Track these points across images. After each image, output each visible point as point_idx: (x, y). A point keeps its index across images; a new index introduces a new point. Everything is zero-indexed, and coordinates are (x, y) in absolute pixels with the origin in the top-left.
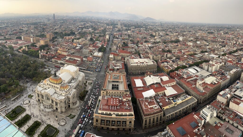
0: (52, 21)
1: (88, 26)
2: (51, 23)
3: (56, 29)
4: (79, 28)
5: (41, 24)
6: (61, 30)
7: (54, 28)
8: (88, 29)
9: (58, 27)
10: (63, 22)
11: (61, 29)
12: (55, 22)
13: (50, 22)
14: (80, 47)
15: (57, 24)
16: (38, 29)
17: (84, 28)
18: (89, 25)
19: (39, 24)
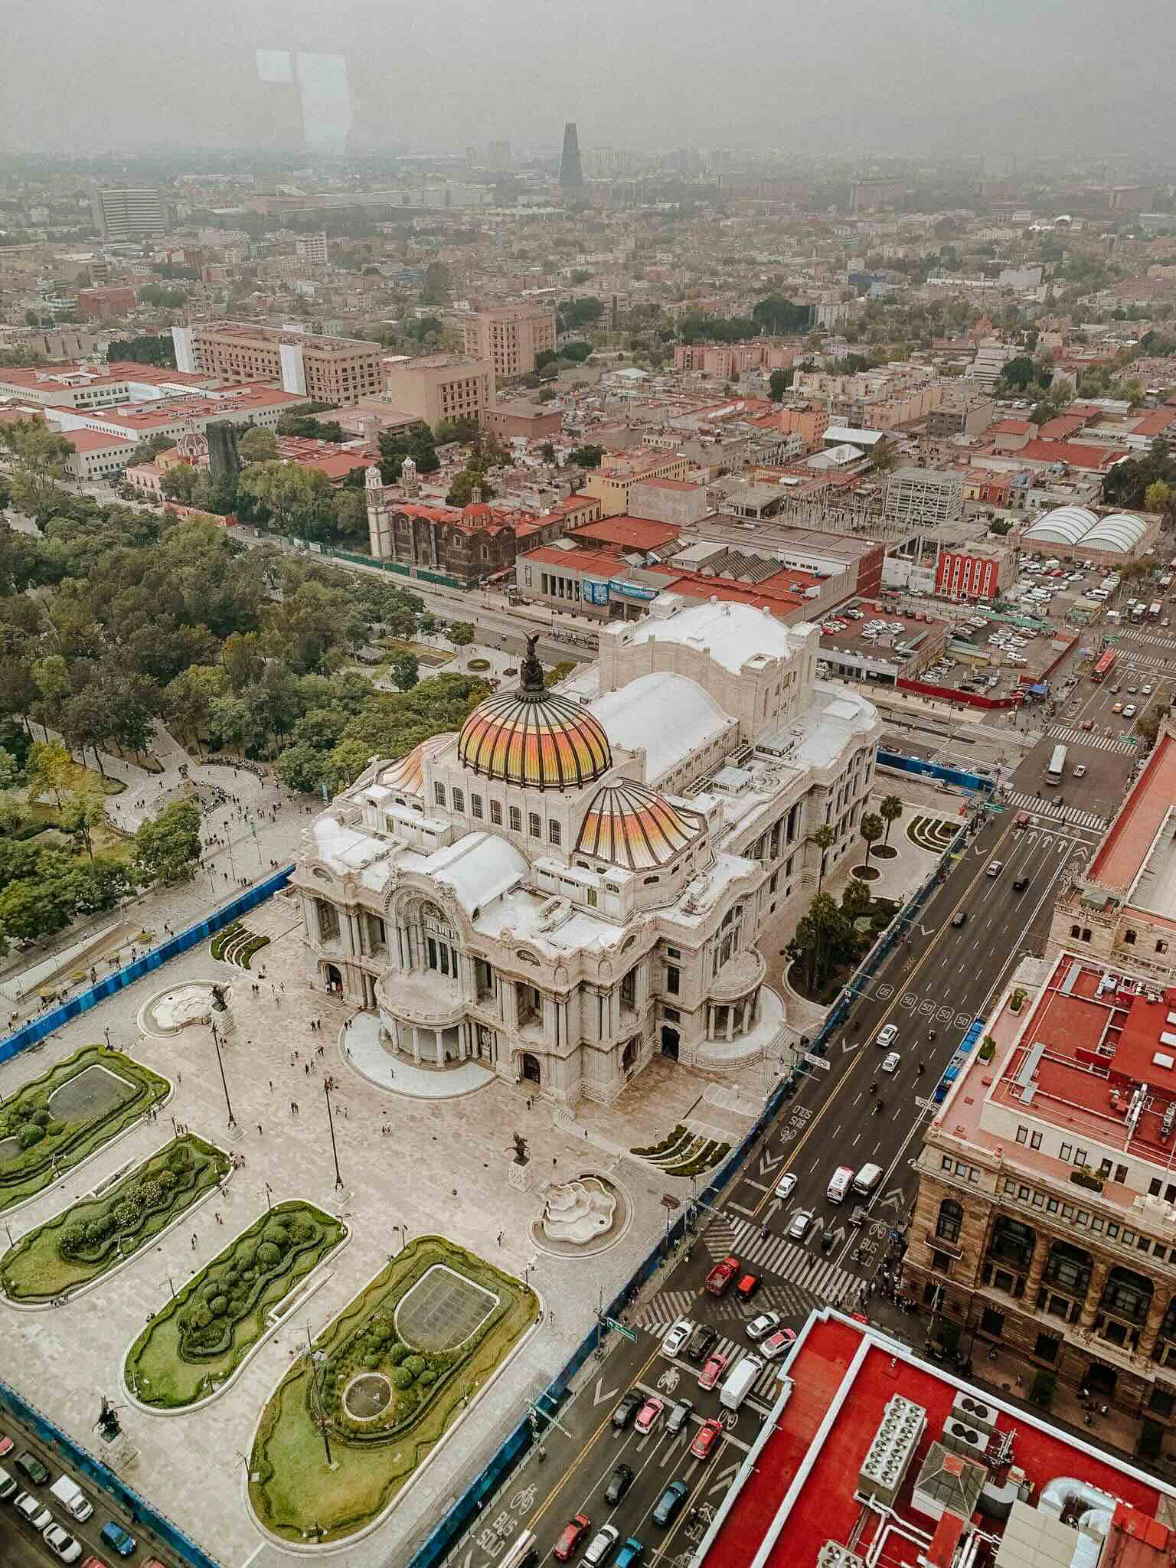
0: (541, 199)
1: (987, 250)
2: (533, 218)
3: (580, 278)
4: (875, 264)
5: (417, 224)
6: (649, 292)
7: (567, 272)
8: (994, 272)
9: (609, 257)
10: (670, 216)
11: (638, 278)
12: (579, 207)
13: (520, 211)
14: (857, 445)
15: (603, 227)
16: (375, 271)
17: (931, 262)
18: (1007, 234)
19: (388, 228)
